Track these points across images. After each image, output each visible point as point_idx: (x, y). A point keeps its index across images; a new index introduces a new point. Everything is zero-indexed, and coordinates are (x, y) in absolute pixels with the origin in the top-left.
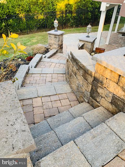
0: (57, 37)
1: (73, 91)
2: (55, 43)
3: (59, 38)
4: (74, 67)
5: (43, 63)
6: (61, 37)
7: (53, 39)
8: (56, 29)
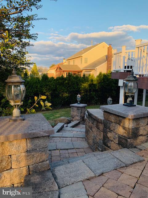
0: (80, 109)
1: (90, 146)
2: (78, 114)
3: (82, 110)
4: (90, 122)
5: (64, 131)
6: (83, 109)
7: (75, 111)
8: (79, 102)
